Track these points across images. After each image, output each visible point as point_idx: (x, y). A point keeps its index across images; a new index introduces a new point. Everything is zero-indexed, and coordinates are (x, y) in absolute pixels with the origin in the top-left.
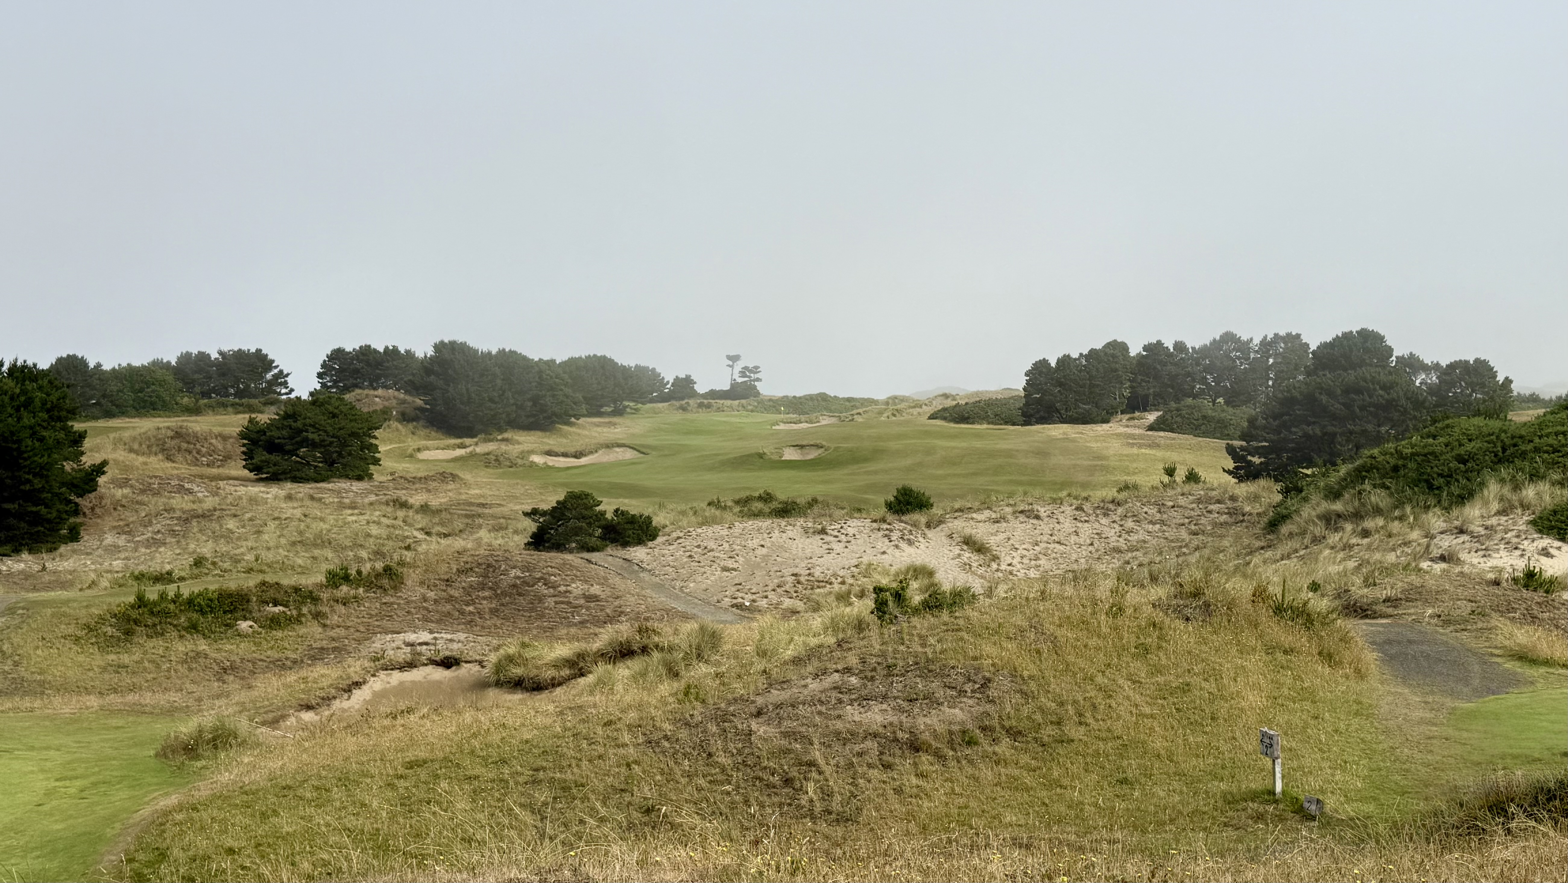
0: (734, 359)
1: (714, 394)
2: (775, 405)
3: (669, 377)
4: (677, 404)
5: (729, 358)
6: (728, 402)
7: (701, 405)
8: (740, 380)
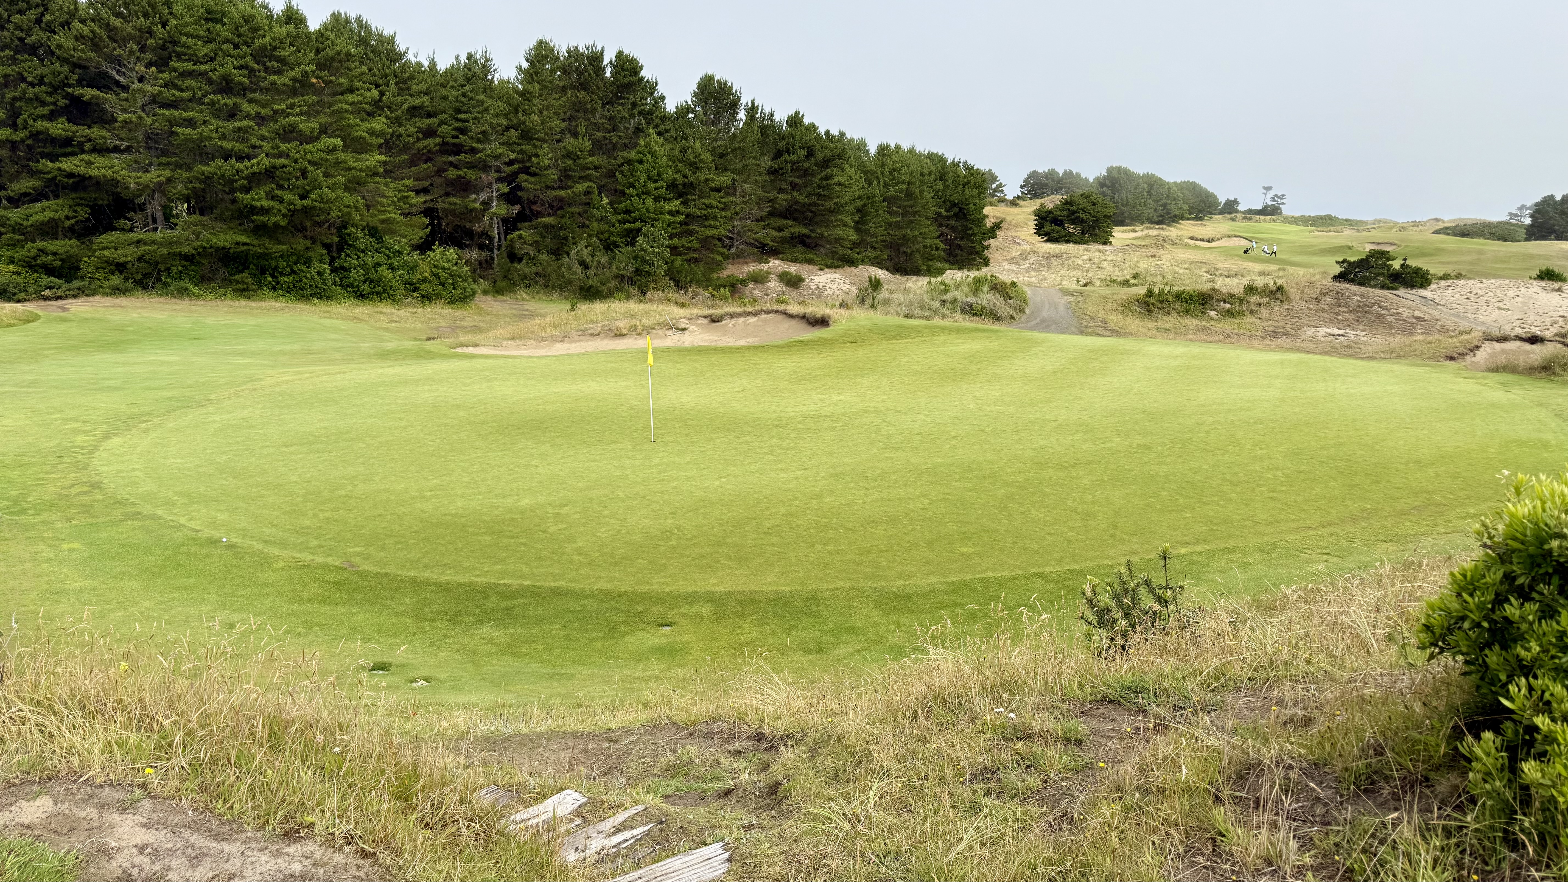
0: (1268, 189)
1: (1250, 211)
2: (1295, 221)
3: (1222, 200)
4: (1229, 216)
5: (1265, 188)
6: (1262, 217)
7: (1245, 218)
8: (1270, 203)
